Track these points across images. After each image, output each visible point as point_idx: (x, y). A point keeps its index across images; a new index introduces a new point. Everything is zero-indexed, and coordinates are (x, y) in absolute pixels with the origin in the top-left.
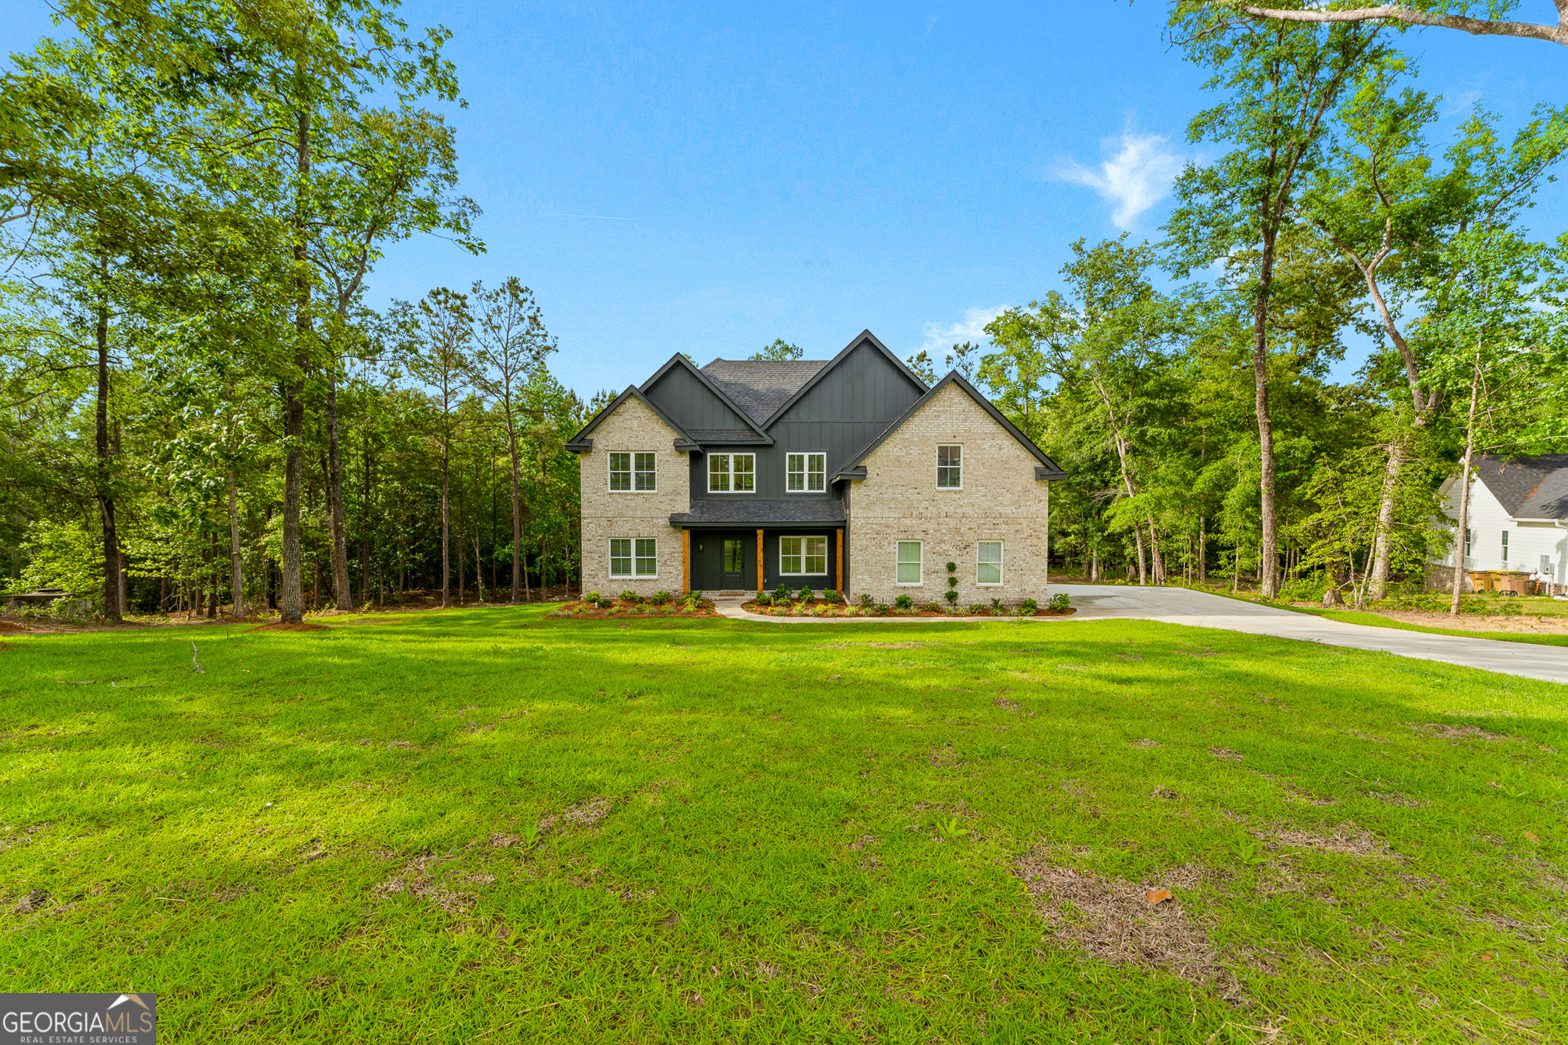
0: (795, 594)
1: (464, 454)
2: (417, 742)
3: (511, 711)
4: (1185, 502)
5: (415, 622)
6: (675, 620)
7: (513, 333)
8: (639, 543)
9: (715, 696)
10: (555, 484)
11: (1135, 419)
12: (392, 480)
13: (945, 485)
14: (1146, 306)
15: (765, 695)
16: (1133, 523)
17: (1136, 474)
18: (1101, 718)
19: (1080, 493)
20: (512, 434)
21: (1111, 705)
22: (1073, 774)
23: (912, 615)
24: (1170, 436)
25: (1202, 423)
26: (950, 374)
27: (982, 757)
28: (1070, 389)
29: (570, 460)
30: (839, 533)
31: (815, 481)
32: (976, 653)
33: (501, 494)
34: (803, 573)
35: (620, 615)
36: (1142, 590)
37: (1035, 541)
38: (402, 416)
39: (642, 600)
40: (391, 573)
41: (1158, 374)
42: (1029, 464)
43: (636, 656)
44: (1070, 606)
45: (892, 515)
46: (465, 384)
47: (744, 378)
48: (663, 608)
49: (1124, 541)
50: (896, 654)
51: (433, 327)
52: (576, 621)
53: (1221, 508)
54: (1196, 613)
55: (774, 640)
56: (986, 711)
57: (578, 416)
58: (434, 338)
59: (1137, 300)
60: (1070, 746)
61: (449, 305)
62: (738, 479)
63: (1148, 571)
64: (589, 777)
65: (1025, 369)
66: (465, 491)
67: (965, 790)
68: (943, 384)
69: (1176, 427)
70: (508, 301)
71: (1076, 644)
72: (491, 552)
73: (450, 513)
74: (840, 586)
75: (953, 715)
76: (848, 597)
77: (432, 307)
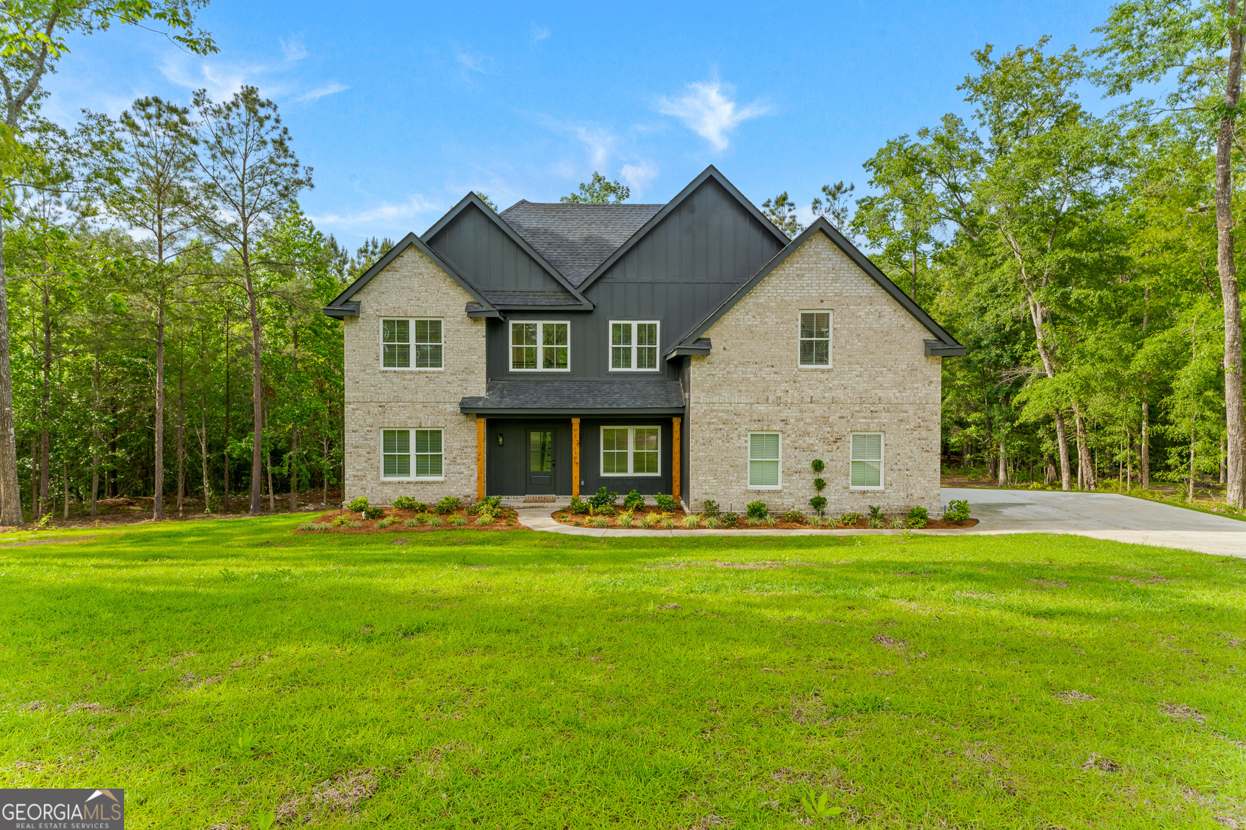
0: (620, 500)
1: (186, 319)
2: (111, 703)
3: (245, 656)
4: (1121, 385)
5: (113, 540)
6: (466, 533)
7: (252, 160)
8: (421, 434)
9: (517, 631)
10: (309, 359)
11: (1056, 277)
12: (84, 352)
13: (809, 362)
14: (1072, 132)
15: (581, 630)
16: (1052, 411)
17: (1056, 348)
18: (1013, 661)
19: (983, 373)
20: (251, 294)
21: (1027, 645)
22: (978, 735)
23: (768, 526)
24: (1101, 299)
25: (1145, 282)
26: (818, 221)
27: (860, 711)
28: (970, 240)
29: (330, 328)
30: (676, 422)
31: (645, 358)
32: (849, 575)
33: (237, 372)
34: (631, 473)
35: (395, 528)
36: (1064, 497)
37: (924, 434)
38: (99, 266)
39: (423, 508)
40: (80, 475)
41: (1087, 220)
42: (919, 335)
43: (415, 580)
44: (971, 516)
45: (743, 399)
46: (186, 227)
47: (557, 226)
48: (451, 518)
49: (1041, 433)
50: (747, 576)
51: (140, 150)
52: (336, 536)
53: (1170, 391)
54: (1138, 527)
55: (594, 559)
56: (863, 650)
57: (340, 272)
58: (142, 164)
59: (1059, 123)
60: (974, 698)
61: (162, 121)
62: (548, 354)
63: (1073, 472)
64: (349, 742)
65: (912, 216)
66: (188, 367)
67: (838, 754)
68: (808, 234)
69: (1109, 287)
70: (244, 118)
71: (979, 565)
72: (221, 447)
73: (166, 396)
74: (676, 490)
75: (821, 656)
76: (688, 504)
77: (139, 122)
